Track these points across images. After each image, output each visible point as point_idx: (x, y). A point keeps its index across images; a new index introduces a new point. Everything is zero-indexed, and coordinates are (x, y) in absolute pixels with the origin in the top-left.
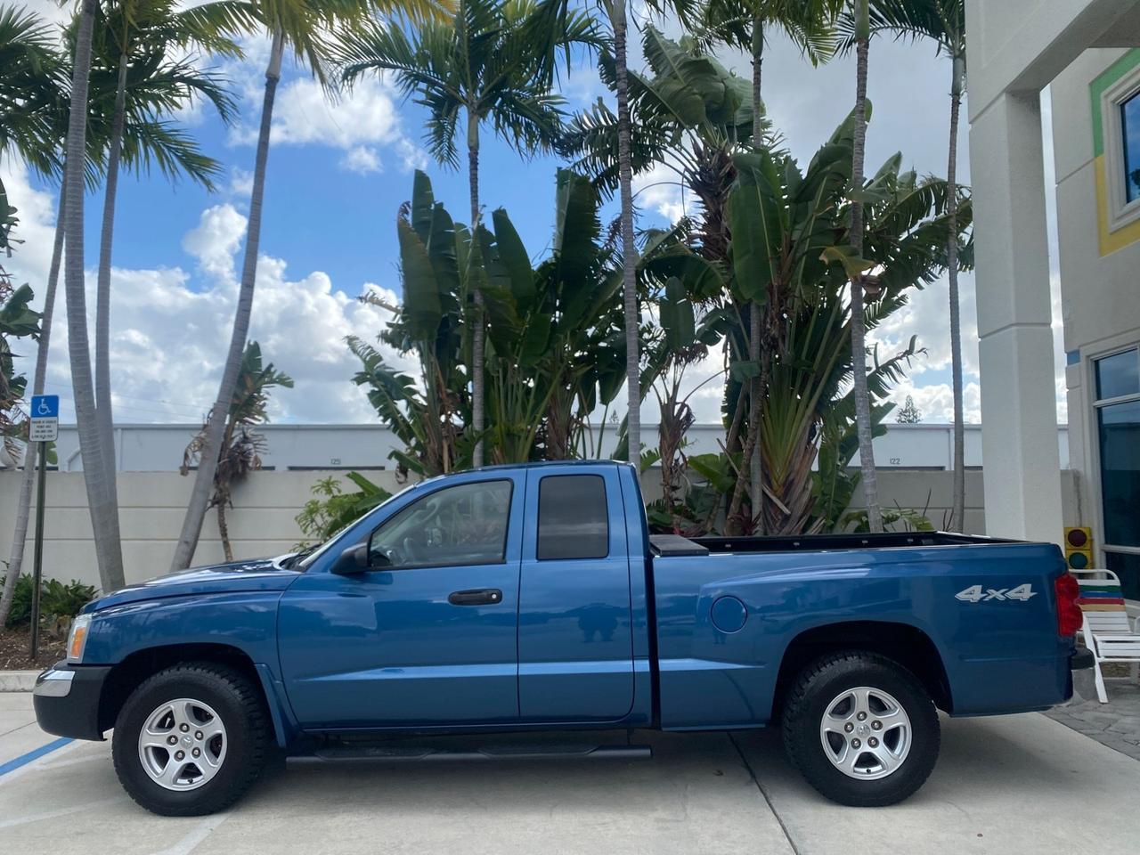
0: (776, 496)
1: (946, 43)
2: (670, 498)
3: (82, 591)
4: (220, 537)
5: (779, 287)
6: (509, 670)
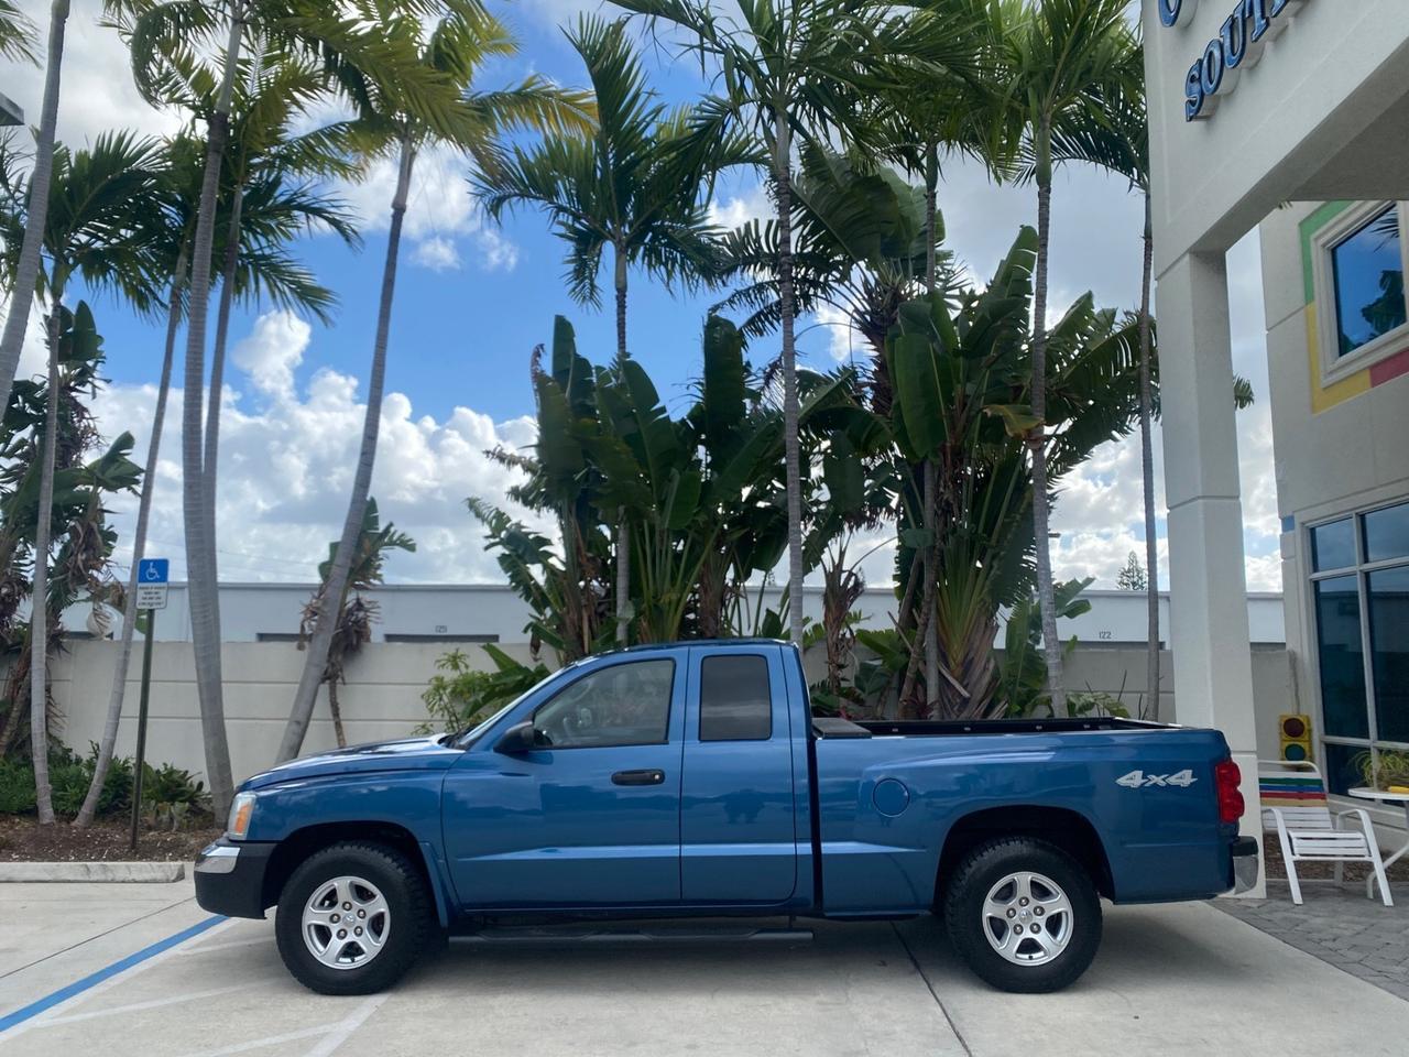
0: (954, 677)
1: (1138, 181)
2: (836, 677)
3: (175, 776)
4: (331, 717)
5: (952, 447)
6: (671, 850)
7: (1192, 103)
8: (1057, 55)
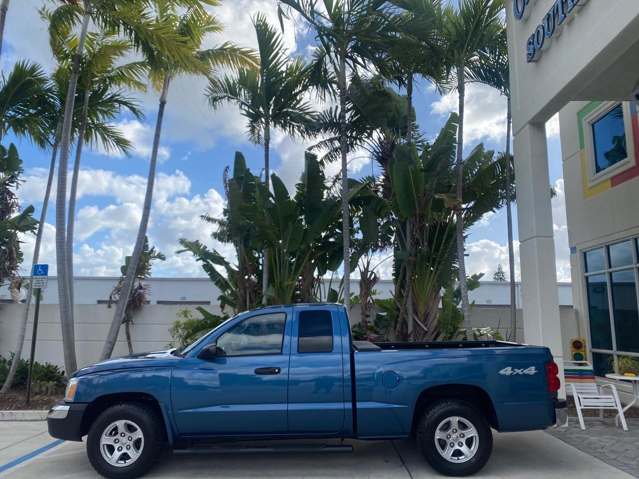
0: (420, 321)
1: (504, 92)
2: (365, 321)
3: (51, 368)
4: (126, 340)
5: (419, 214)
6: (283, 407)
7: (530, 54)
8: (467, 34)
